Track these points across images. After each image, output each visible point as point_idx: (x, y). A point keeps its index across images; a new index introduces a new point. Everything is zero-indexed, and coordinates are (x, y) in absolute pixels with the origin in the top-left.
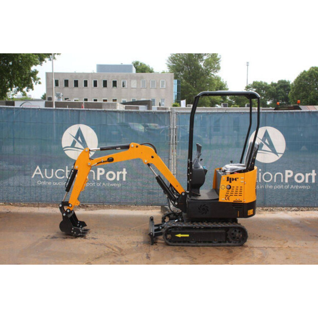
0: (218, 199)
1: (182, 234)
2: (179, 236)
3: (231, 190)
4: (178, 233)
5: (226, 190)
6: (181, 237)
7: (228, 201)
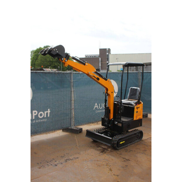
0: (133, 119)
1: (122, 141)
2: (121, 143)
3: (137, 113)
4: (121, 142)
5: (136, 113)
6: (122, 143)
7: (137, 119)
